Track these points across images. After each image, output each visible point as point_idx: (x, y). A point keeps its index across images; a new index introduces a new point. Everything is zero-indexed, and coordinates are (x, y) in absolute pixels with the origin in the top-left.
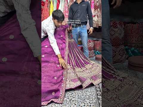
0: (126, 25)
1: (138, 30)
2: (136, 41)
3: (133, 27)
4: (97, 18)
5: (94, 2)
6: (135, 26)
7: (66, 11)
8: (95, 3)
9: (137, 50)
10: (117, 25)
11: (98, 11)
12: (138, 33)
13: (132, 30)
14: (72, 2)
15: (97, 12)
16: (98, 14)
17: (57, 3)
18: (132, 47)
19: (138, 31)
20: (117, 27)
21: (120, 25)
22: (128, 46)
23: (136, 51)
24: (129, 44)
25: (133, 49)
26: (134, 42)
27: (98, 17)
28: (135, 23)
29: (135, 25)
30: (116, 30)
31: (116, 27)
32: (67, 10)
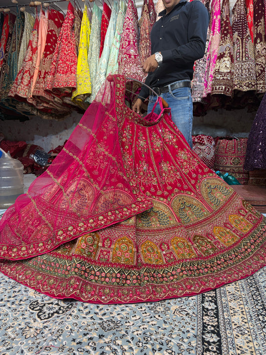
0: (219, 141)
1: (235, 148)
2: (232, 164)
3: (227, 145)
4: (228, 63)
5: (220, 12)
6: (231, 143)
7: (129, 42)
8: (224, 14)
9: (232, 177)
10: (204, 141)
11: (235, 40)
12: (235, 152)
13: (226, 148)
14: (149, 12)
15: (228, 44)
16: (232, 51)
17: (103, 17)
18: (225, 172)
19: (235, 150)
20: (204, 144)
21: (209, 141)
22: (220, 171)
23: (230, 178)
24: (221, 168)
25: (227, 174)
26: (229, 165)
27: (232, 61)
28: (231, 139)
29: (230, 141)
30: (203, 147)
31: (202, 144)
32: (131, 37)
